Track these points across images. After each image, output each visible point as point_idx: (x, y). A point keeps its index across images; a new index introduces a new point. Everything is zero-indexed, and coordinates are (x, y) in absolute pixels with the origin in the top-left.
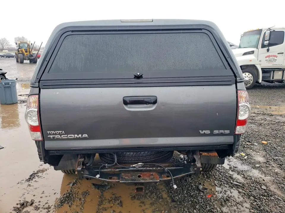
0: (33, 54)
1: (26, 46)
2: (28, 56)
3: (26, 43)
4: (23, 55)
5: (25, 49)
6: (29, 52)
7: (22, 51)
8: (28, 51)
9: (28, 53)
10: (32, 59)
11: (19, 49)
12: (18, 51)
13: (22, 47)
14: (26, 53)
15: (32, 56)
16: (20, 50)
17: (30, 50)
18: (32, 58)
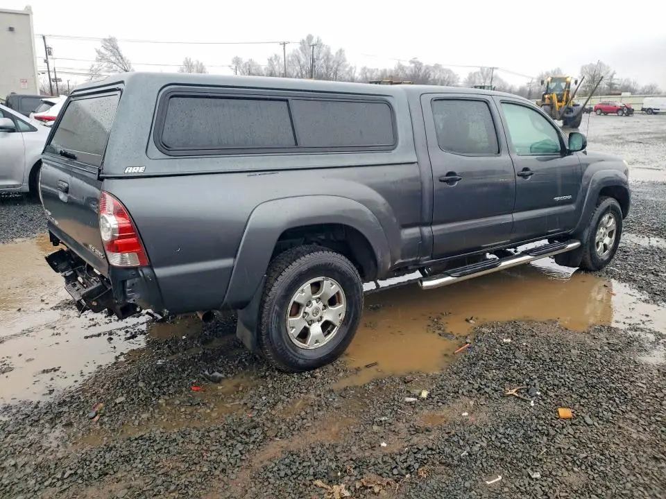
0: (574, 105)
1: (564, 87)
2: (562, 111)
3: (564, 79)
4: (552, 108)
5: (557, 95)
6: (566, 102)
7: (550, 99)
8: (564, 99)
9: (564, 103)
10: (569, 118)
11: (546, 94)
12: (544, 99)
13: (552, 90)
14: (560, 104)
15: (570, 110)
16: (546, 96)
17: (570, 97)
18: (571, 115)
